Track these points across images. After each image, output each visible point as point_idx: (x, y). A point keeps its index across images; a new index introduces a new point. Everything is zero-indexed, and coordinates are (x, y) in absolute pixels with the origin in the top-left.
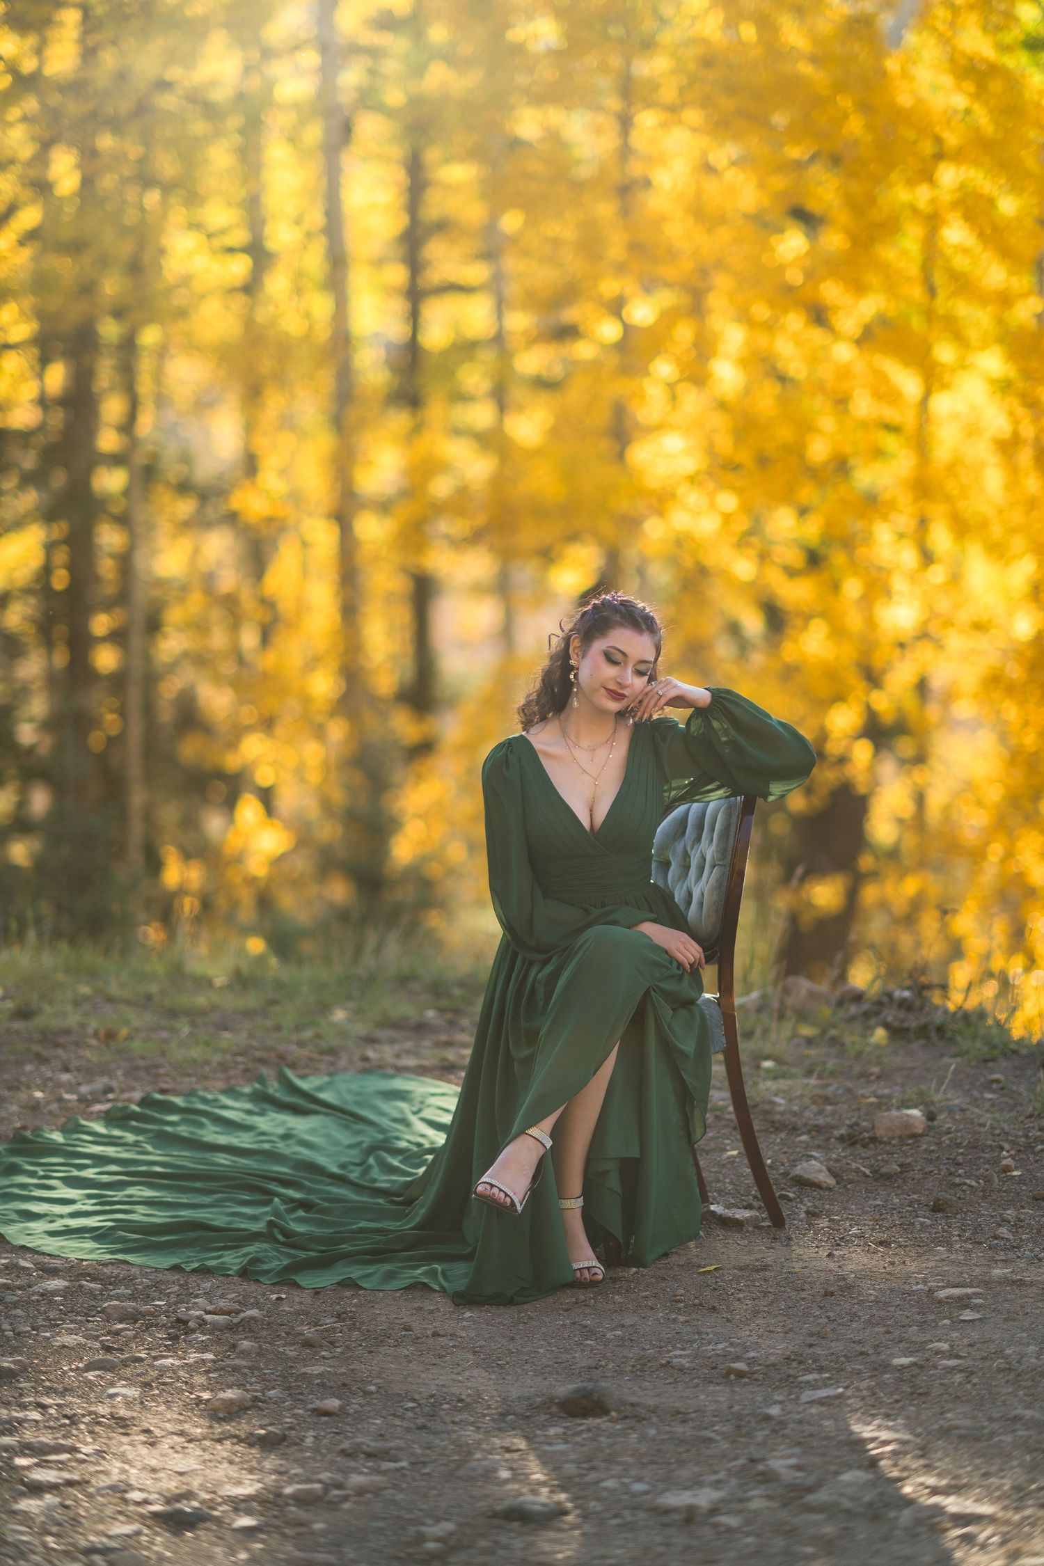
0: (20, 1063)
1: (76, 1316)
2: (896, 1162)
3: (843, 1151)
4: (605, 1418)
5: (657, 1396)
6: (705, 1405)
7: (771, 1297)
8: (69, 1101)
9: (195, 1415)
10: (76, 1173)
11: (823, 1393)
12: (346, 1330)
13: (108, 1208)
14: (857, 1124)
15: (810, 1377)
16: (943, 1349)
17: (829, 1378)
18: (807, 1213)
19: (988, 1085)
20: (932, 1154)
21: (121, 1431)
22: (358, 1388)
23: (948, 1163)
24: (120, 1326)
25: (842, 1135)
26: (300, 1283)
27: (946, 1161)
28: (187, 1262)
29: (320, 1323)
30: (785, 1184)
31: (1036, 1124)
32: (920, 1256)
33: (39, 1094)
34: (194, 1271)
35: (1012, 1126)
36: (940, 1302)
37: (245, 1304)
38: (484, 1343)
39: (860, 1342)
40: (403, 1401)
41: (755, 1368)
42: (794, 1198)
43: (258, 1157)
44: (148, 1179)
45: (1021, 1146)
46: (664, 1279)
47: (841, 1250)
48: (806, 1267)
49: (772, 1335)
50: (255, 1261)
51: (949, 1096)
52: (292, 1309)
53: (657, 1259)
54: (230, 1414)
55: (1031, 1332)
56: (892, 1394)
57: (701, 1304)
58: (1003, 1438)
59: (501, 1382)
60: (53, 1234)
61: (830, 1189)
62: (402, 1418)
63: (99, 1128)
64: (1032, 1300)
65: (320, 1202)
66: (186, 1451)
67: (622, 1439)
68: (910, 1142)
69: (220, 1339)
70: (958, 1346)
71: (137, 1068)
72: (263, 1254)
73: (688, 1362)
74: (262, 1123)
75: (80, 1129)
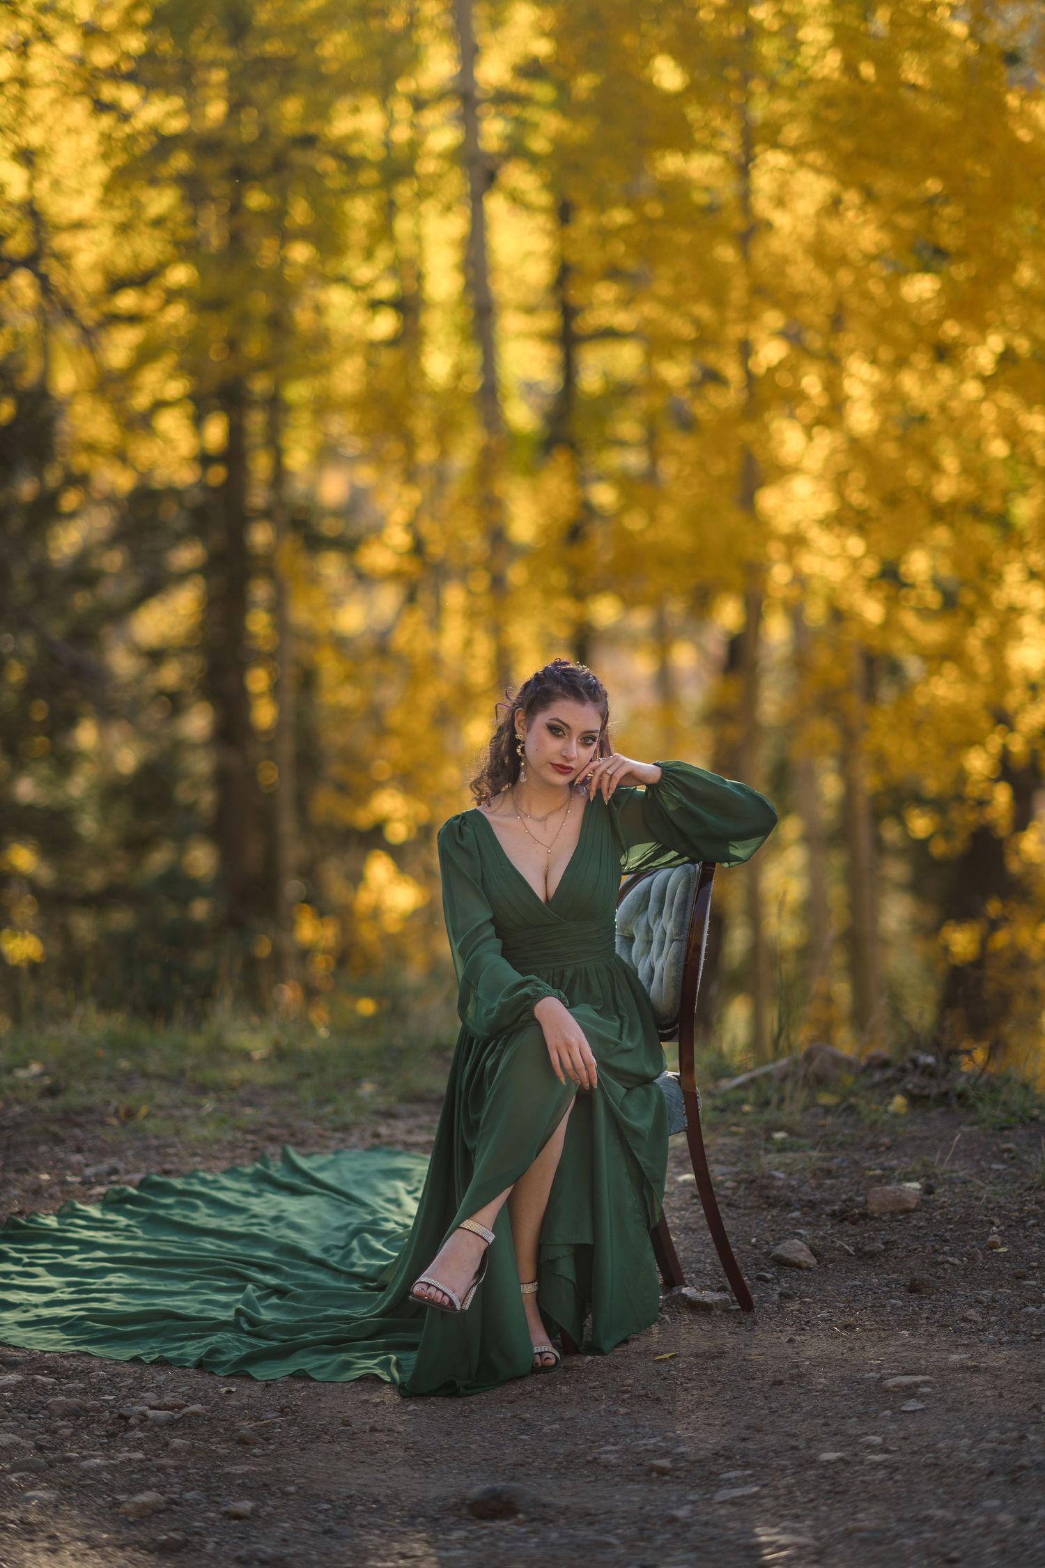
0: (35, 1144)
1: (20, 1413)
2: (882, 1239)
3: (831, 1228)
4: (512, 1521)
5: (572, 1495)
6: (617, 1506)
7: (719, 1386)
8: (72, 1183)
9: (106, 1519)
10: (61, 1260)
11: (737, 1492)
12: (286, 1426)
13: (84, 1296)
14: (851, 1199)
15: (732, 1474)
16: (875, 1443)
17: (751, 1476)
18: (781, 1294)
19: (998, 1157)
20: (920, 1231)
21: (27, 1536)
22: (278, 1489)
23: (935, 1240)
24: (60, 1423)
25: (834, 1211)
26: (254, 1375)
27: (933, 1238)
28: (148, 1354)
29: (262, 1418)
30: (765, 1264)
31: (1034, 1197)
32: (881, 1340)
33: (45, 1177)
34: (153, 1362)
35: (1010, 1199)
36: (887, 1391)
37: (191, 1399)
38: (419, 1438)
39: (794, 1435)
40: (319, 1502)
41: (680, 1465)
42: (772, 1279)
43: (244, 1241)
44: (131, 1265)
45: (1013, 1220)
46: (617, 1368)
47: (804, 1335)
48: (763, 1354)
49: (708, 1428)
50: (214, 1352)
51: (956, 1167)
52: (238, 1403)
53: (616, 1347)
54: (142, 1517)
55: (970, 1424)
56: (808, 1492)
57: (646, 1395)
58: (905, 1541)
59: (423, 1481)
60: (22, 1324)
61: (809, 1269)
62: (312, 1521)
63: (94, 1212)
64: (980, 1388)
65: (293, 1288)
66: (86, 1558)
67: (521, 1544)
68: (901, 1217)
69: (157, 1436)
70: (892, 1439)
71: (148, 1148)
72: (223, 1345)
73: (616, 1458)
74: (256, 1205)
75: (76, 1213)
